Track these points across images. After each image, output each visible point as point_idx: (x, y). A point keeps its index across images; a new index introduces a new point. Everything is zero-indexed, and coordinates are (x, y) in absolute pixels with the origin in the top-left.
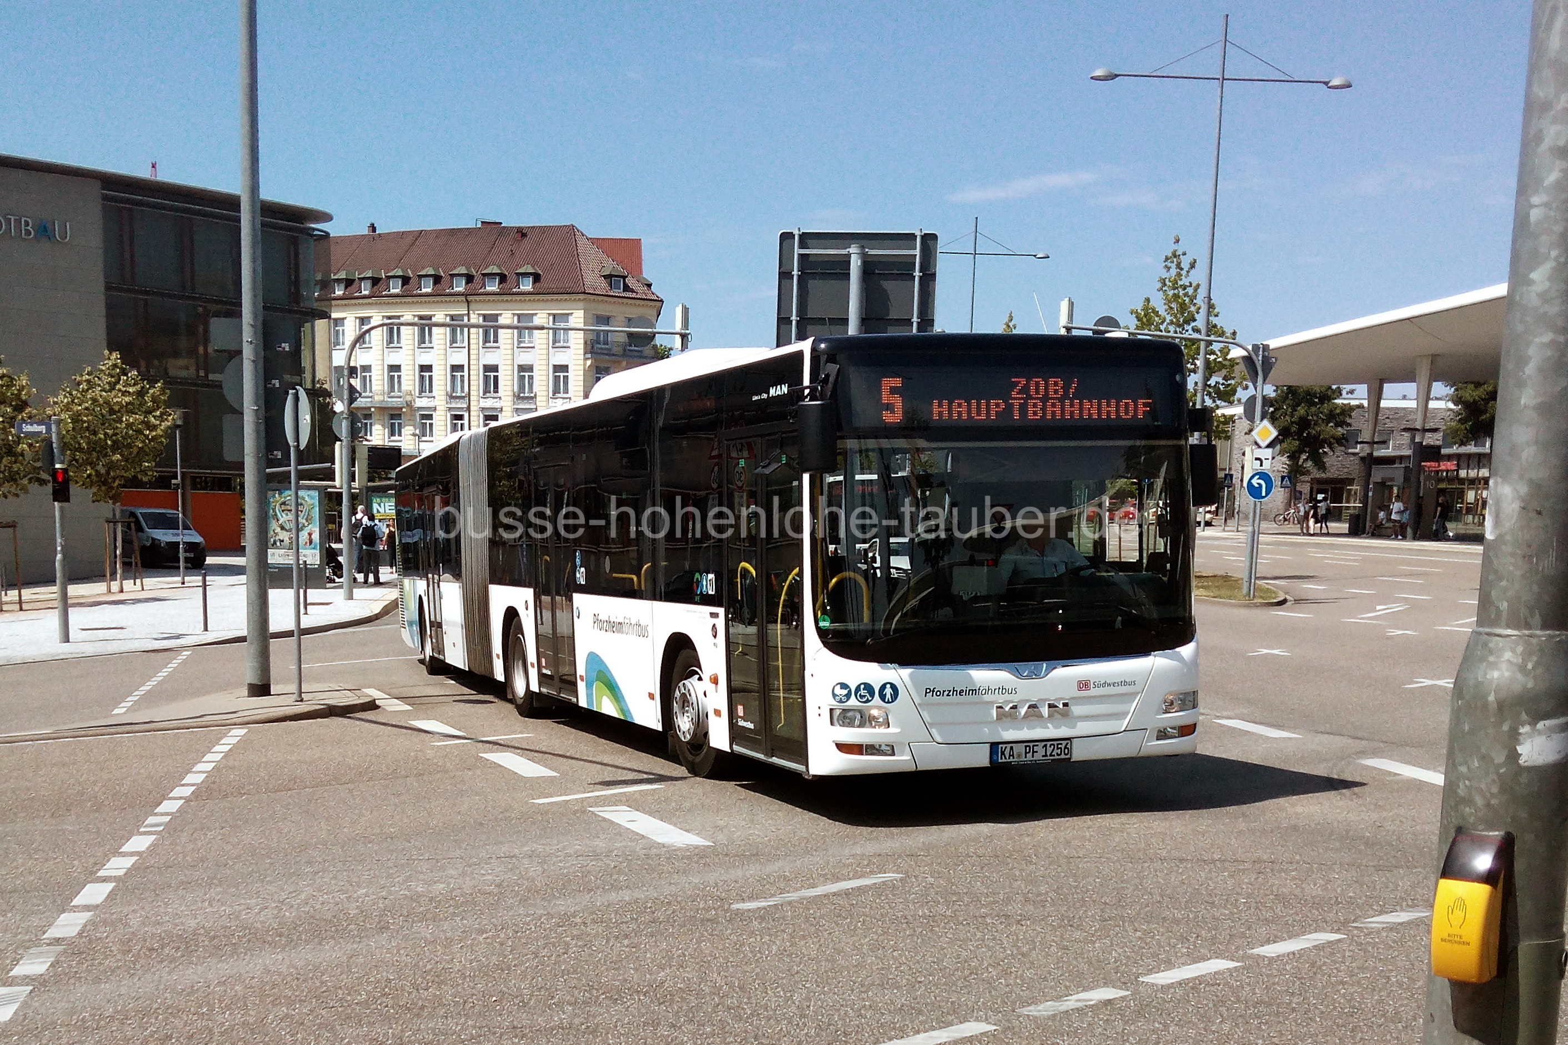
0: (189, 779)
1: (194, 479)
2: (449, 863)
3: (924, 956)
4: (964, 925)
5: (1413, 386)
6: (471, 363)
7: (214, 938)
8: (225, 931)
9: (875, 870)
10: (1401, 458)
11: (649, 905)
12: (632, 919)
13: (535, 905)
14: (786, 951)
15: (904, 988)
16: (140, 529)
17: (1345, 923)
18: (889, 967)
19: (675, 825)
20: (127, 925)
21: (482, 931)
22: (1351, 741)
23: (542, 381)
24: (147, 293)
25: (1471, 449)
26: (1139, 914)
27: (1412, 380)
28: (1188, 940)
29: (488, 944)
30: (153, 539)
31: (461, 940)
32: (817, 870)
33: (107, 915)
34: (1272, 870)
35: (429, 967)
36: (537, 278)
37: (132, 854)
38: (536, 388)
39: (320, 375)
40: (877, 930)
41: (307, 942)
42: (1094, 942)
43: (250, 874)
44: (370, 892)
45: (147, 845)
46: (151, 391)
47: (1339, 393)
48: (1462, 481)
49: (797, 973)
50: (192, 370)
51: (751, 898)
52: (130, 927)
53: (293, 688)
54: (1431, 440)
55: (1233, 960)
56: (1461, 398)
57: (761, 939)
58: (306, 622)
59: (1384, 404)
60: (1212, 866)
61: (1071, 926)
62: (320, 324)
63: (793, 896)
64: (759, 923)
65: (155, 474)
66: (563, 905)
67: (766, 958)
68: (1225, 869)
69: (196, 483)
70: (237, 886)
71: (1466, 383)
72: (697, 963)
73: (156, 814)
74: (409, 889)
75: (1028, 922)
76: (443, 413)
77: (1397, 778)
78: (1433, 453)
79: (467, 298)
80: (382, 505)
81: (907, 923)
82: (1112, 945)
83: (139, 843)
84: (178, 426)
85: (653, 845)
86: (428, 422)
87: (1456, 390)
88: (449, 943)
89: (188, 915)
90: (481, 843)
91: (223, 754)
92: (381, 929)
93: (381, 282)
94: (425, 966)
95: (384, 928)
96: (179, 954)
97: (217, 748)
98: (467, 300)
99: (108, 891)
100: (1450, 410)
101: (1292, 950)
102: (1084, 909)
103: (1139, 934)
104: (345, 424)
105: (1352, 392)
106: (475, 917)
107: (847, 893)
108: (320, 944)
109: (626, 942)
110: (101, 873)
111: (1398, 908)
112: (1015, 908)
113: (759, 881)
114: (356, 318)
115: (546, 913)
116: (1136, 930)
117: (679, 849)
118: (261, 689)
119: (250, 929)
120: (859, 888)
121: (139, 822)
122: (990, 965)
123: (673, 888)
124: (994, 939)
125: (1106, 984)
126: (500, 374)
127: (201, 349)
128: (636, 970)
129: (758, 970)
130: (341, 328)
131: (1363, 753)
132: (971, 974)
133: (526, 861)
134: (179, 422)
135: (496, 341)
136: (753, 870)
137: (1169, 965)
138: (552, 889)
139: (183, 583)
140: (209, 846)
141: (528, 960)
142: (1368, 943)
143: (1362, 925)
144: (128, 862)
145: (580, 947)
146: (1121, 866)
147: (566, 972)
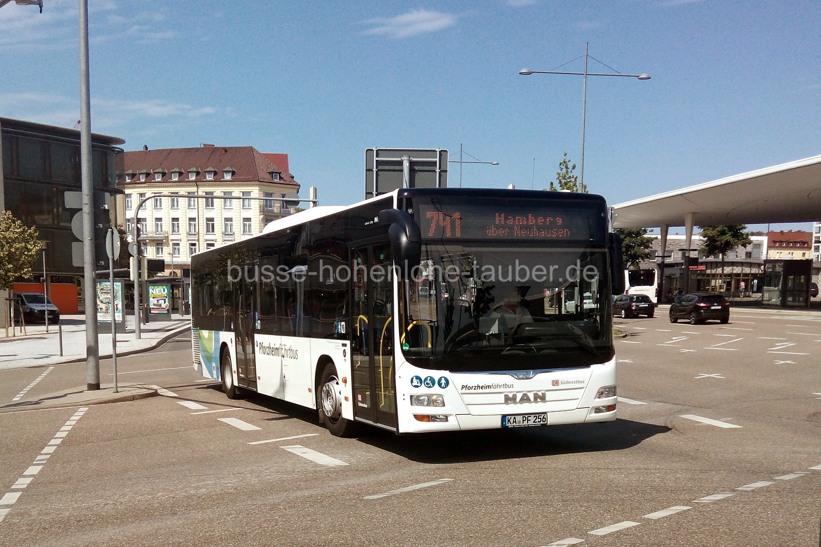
0: (58, 435)
1: (52, 277)
2: (207, 477)
3: (471, 522)
4: (490, 505)
5: (684, 228)
6: (200, 216)
7: (79, 521)
8: (86, 518)
9: (438, 476)
10: (677, 264)
11: (319, 498)
12: (311, 506)
13: (256, 499)
14: (396, 521)
15: (464, 540)
16: (23, 303)
17: (690, 500)
18: (454, 530)
19: (328, 455)
20: (30, 515)
21: (229, 515)
22: (673, 406)
23: (237, 226)
24: (25, 181)
25: (711, 259)
26: (581, 498)
27: (683, 225)
28: (610, 511)
29: (233, 521)
30: (31, 309)
31: (218, 520)
32: (407, 477)
33: (19, 510)
34: (646, 473)
35: (201, 535)
36: (233, 173)
37: (30, 476)
38: (234, 230)
39: (119, 222)
40: (444, 509)
41: (133, 522)
42: (561, 513)
43: (97, 485)
44: (165, 494)
45: (38, 471)
46: (29, 231)
47: (645, 231)
48: (708, 275)
49: (404, 533)
50: (50, 220)
51: (374, 493)
52: (32, 516)
53: (113, 385)
54: (693, 255)
55: (635, 522)
56: (706, 234)
57: (382, 515)
58: (119, 351)
59: (669, 237)
60: (615, 471)
61: (547, 505)
62: (119, 197)
63: (397, 492)
64: (380, 507)
65: (31, 274)
66: (272, 499)
67: (387, 525)
68: (622, 473)
69: (55, 279)
70: (90, 492)
71: (708, 227)
72: (349, 529)
73: (42, 454)
74: (186, 492)
75: (524, 503)
76: (185, 242)
77: (701, 424)
78: (694, 261)
79: (197, 183)
80: (154, 290)
81: (459, 505)
82: (570, 515)
83: (33, 470)
84: (44, 250)
85: (316, 465)
86: (177, 247)
87: (704, 230)
88: (211, 521)
89: (64, 509)
90: (224, 466)
91: (76, 421)
92: (172, 514)
93: (151, 175)
94: (200, 534)
95: (175, 514)
96: (61, 531)
97: (72, 418)
98: (196, 185)
99: (18, 497)
100: (701, 240)
101: (665, 516)
102: (552, 495)
103: (583, 508)
104: (135, 247)
105: (652, 231)
106: (224, 506)
107: (425, 490)
108: (139, 523)
109: (309, 518)
110: (13, 487)
111: (716, 492)
112: (516, 496)
113: (377, 484)
114: (138, 193)
115: (263, 503)
116: (581, 506)
117: (332, 468)
118: (95, 387)
119: (99, 516)
120: (431, 487)
121: (33, 459)
122: (507, 526)
123: (331, 489)
124: (507, 513)
125: (571, 536)
126: (215, 223)
127: (55, 210)
128: (316, 533)
129: (383, 532)
130: (129, 199)
131: (681, 412)
132: (498, 532)
133: (249, 475)
134: (44, 248)
135: (212, 206)
136: (372, 478)
137: (603, 525)
138: (265, 490)
139: (47, 331)
140: (73, 471)
141: (256, 529)
142: (704, 511)
143: (698, 502)
144: (29, 480)
145: (284, 521)
146: (568, 472)
147: (278, 535)
